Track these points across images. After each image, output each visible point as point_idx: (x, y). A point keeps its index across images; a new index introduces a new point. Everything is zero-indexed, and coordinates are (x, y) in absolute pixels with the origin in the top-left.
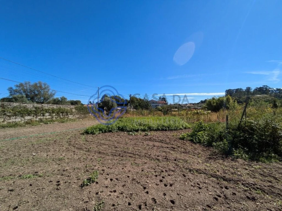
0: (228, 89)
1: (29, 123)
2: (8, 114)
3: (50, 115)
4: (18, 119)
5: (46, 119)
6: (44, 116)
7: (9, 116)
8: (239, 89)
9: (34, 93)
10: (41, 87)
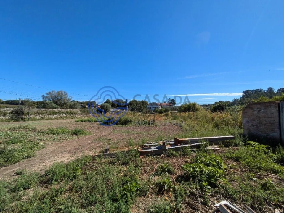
0: (246, 90)
1: (56, 118)
2: (48, 114)
3: (65, 115)
4: (52, 117)
5: (64, 117)
6: (62, 115)
7: (48, 115)
8: (258, 90)
9: (58, 99)
10: (62, 94)
